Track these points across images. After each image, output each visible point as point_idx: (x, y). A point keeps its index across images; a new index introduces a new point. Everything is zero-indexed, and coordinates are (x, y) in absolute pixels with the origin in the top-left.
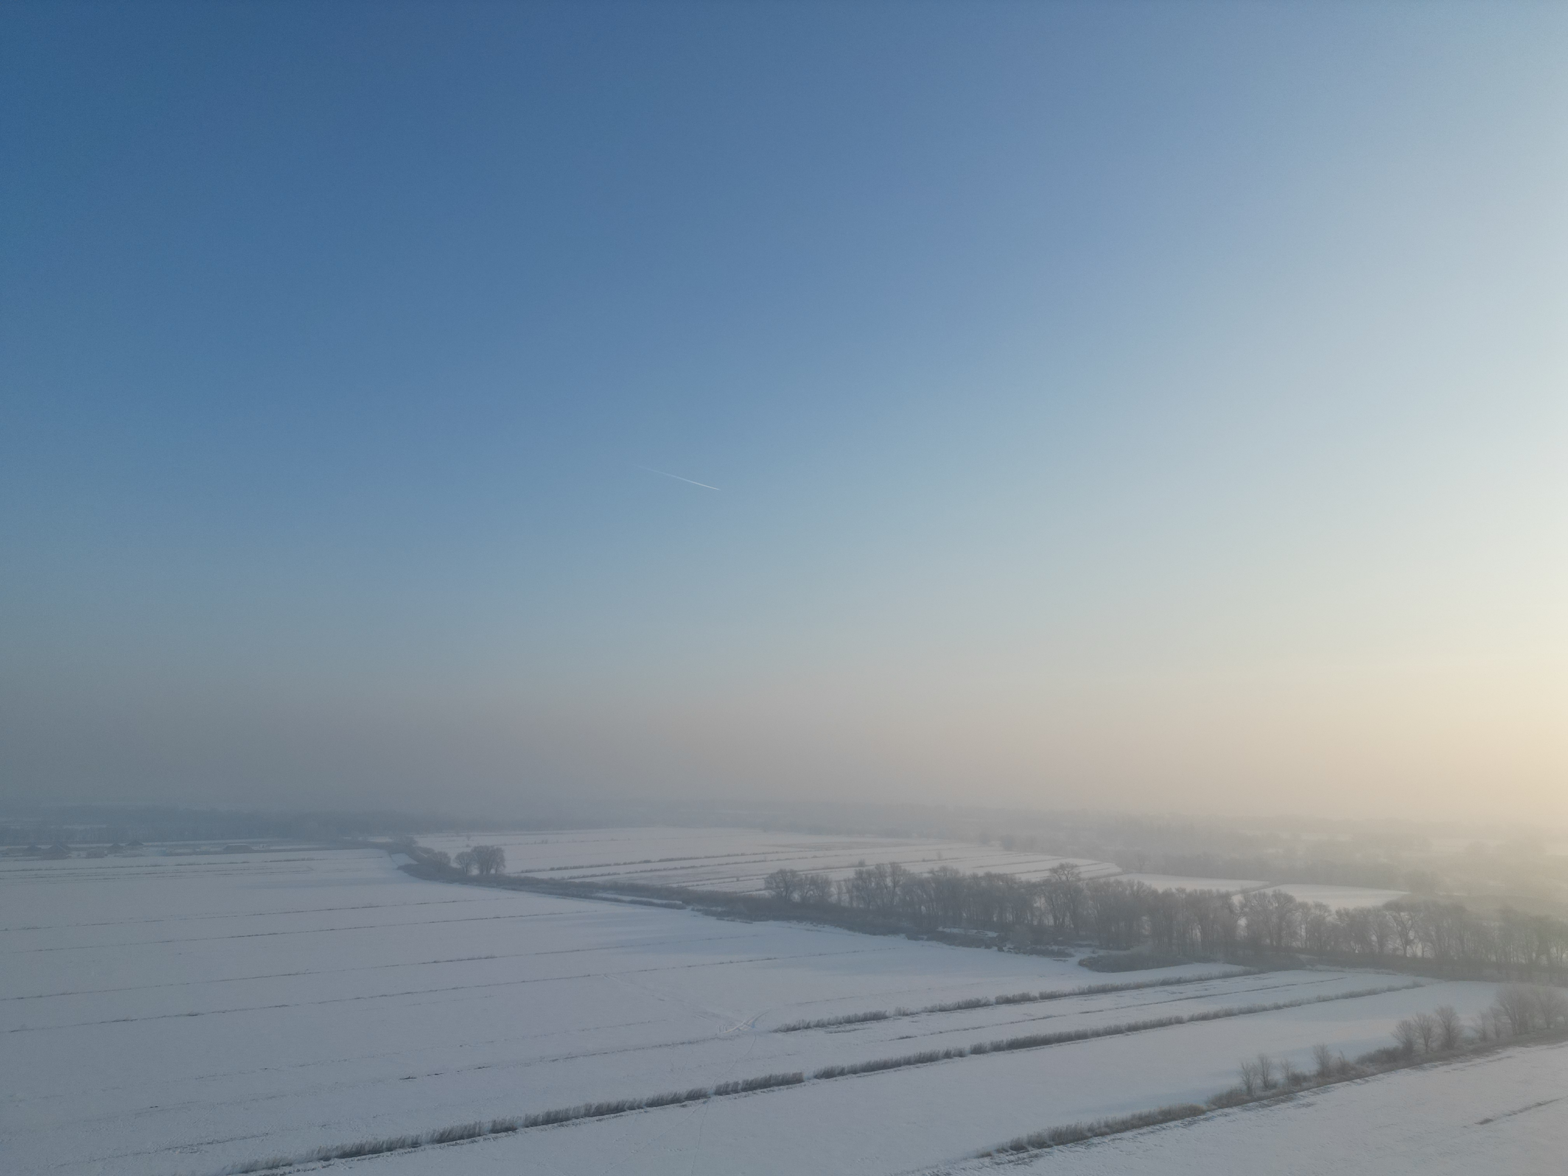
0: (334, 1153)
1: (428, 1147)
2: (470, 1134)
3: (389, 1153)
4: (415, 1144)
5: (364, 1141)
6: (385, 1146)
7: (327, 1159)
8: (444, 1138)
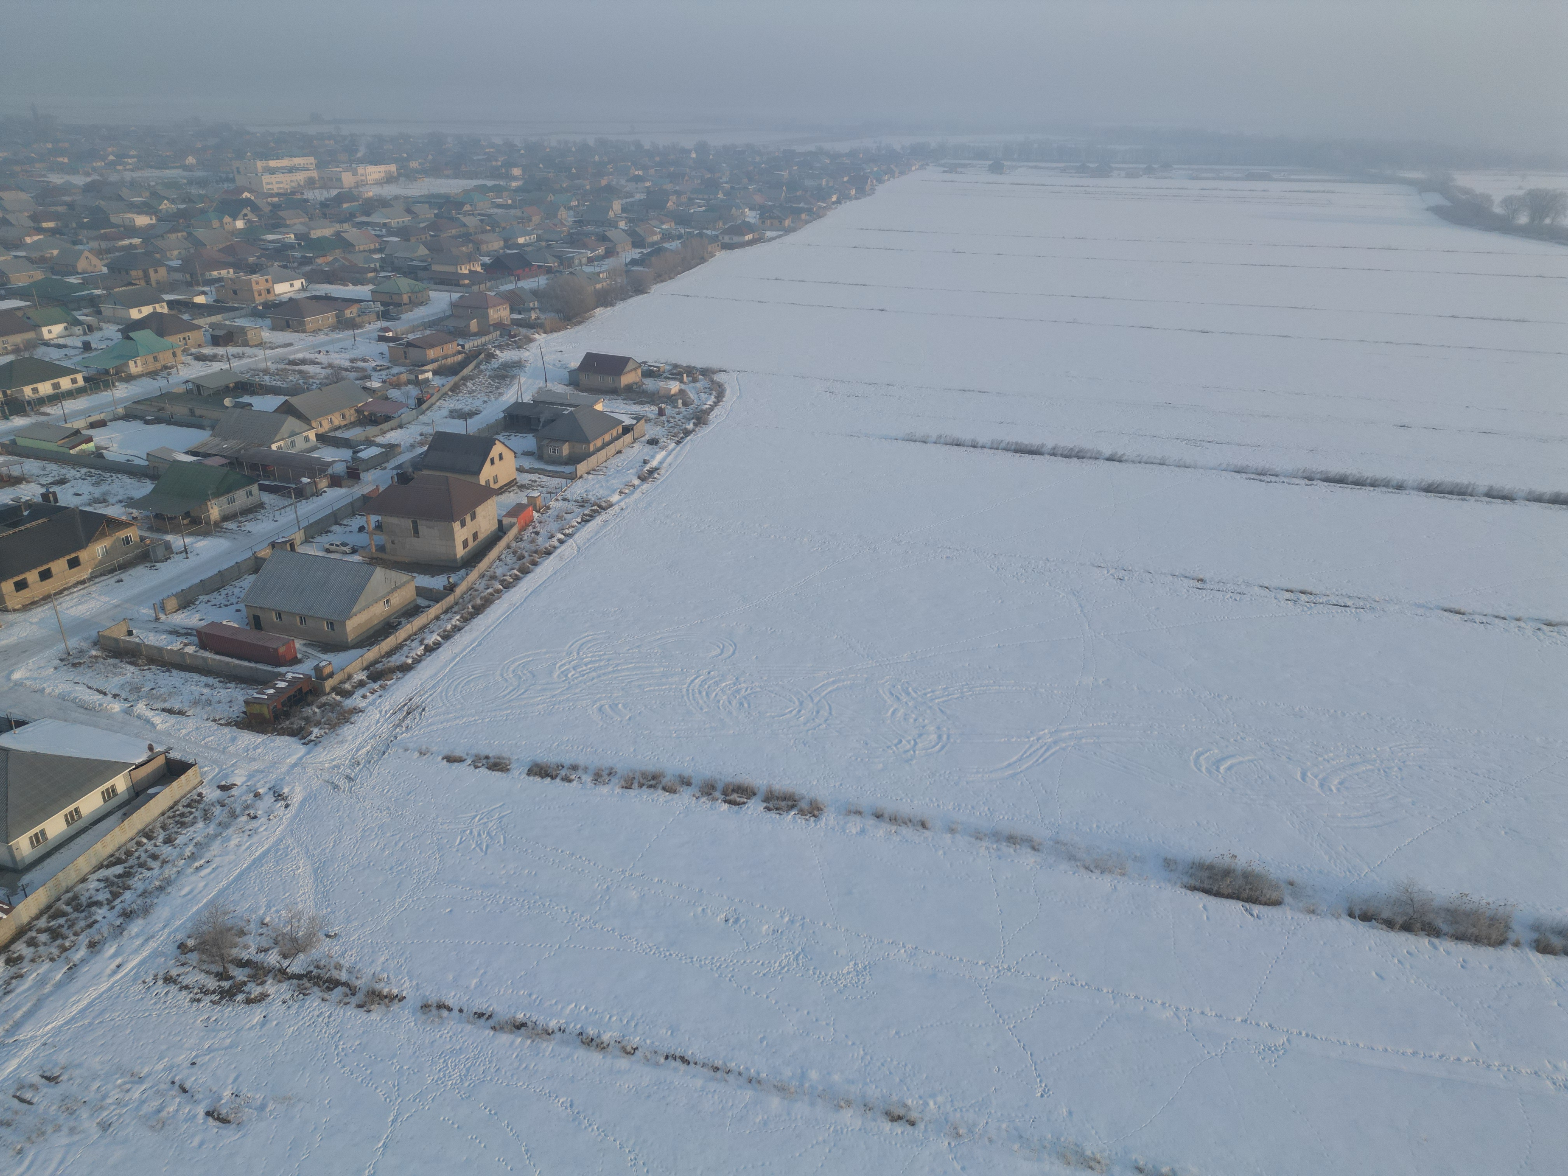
0: (1318, 476)
1: (1412, 492)
2: (1461, 492)
3: (1372, 489)
4: (1400, 487)
5: (1348, 472)
6: (1368, 481)
7: (1310, 479)
8: (1431, 489)
